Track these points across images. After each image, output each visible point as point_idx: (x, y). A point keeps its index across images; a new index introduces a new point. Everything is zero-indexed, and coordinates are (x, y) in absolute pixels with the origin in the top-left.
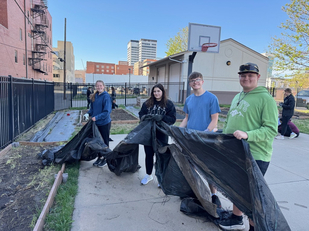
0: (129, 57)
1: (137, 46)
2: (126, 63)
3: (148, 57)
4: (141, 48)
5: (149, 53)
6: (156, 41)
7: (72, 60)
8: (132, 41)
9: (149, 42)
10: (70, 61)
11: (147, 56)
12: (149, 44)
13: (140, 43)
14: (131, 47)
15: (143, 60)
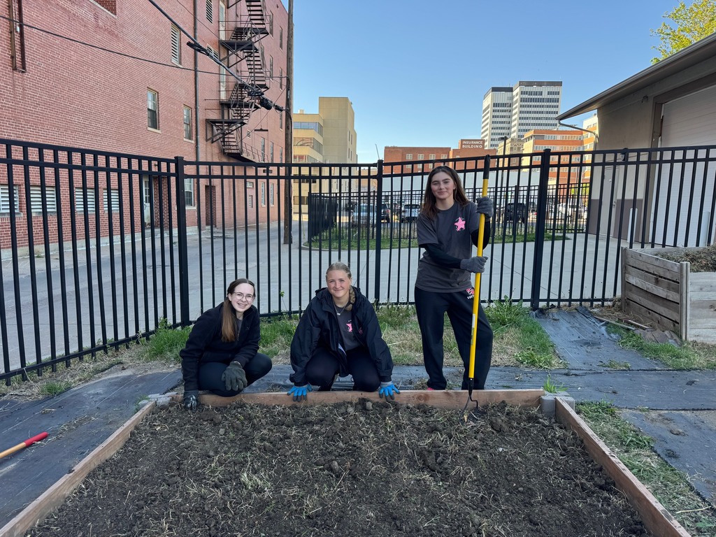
0: (487, 130)
1: (509, 102)
2: (477, 143)
3: (537, 125)
4: (517, 104)
5: (540, 115)
6: (559, 84)
7: (349, 143)
8: (494, 89)
9: (539, 87)
10: (346, 145)
11: (534, 125)
12: (541, 93)
13: (514, 93)
14: (491, 106)
15: (521, 133)
